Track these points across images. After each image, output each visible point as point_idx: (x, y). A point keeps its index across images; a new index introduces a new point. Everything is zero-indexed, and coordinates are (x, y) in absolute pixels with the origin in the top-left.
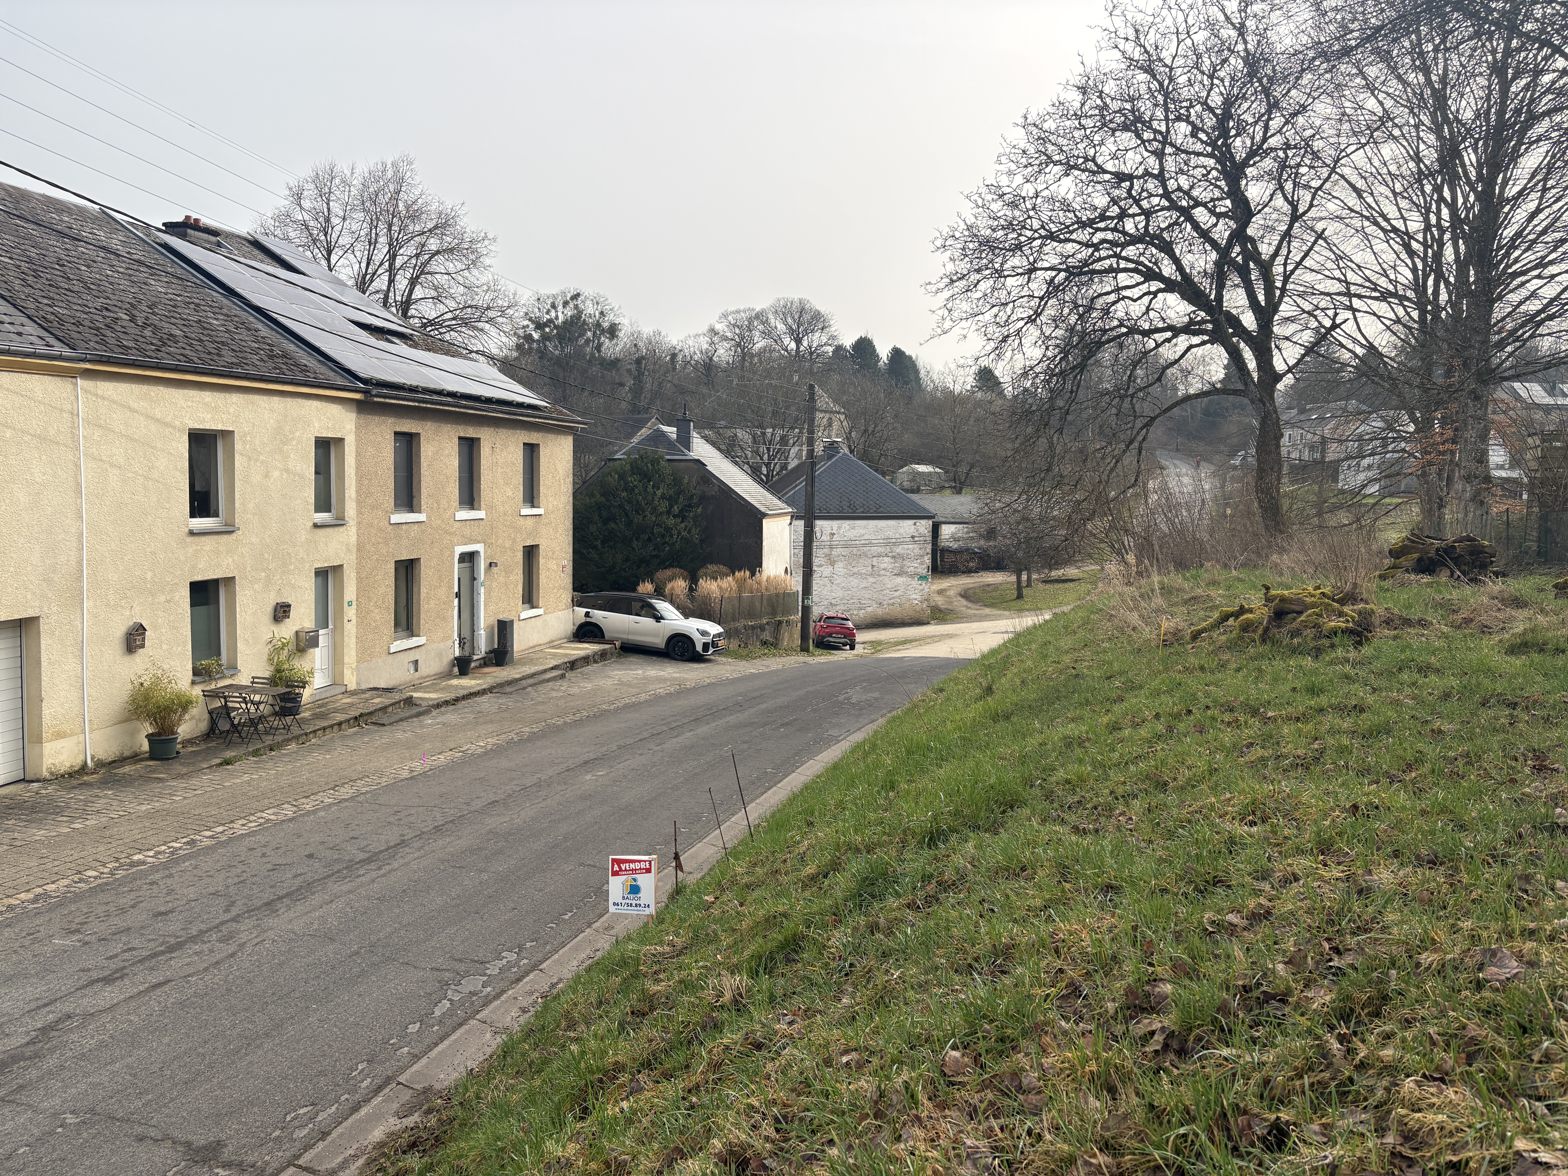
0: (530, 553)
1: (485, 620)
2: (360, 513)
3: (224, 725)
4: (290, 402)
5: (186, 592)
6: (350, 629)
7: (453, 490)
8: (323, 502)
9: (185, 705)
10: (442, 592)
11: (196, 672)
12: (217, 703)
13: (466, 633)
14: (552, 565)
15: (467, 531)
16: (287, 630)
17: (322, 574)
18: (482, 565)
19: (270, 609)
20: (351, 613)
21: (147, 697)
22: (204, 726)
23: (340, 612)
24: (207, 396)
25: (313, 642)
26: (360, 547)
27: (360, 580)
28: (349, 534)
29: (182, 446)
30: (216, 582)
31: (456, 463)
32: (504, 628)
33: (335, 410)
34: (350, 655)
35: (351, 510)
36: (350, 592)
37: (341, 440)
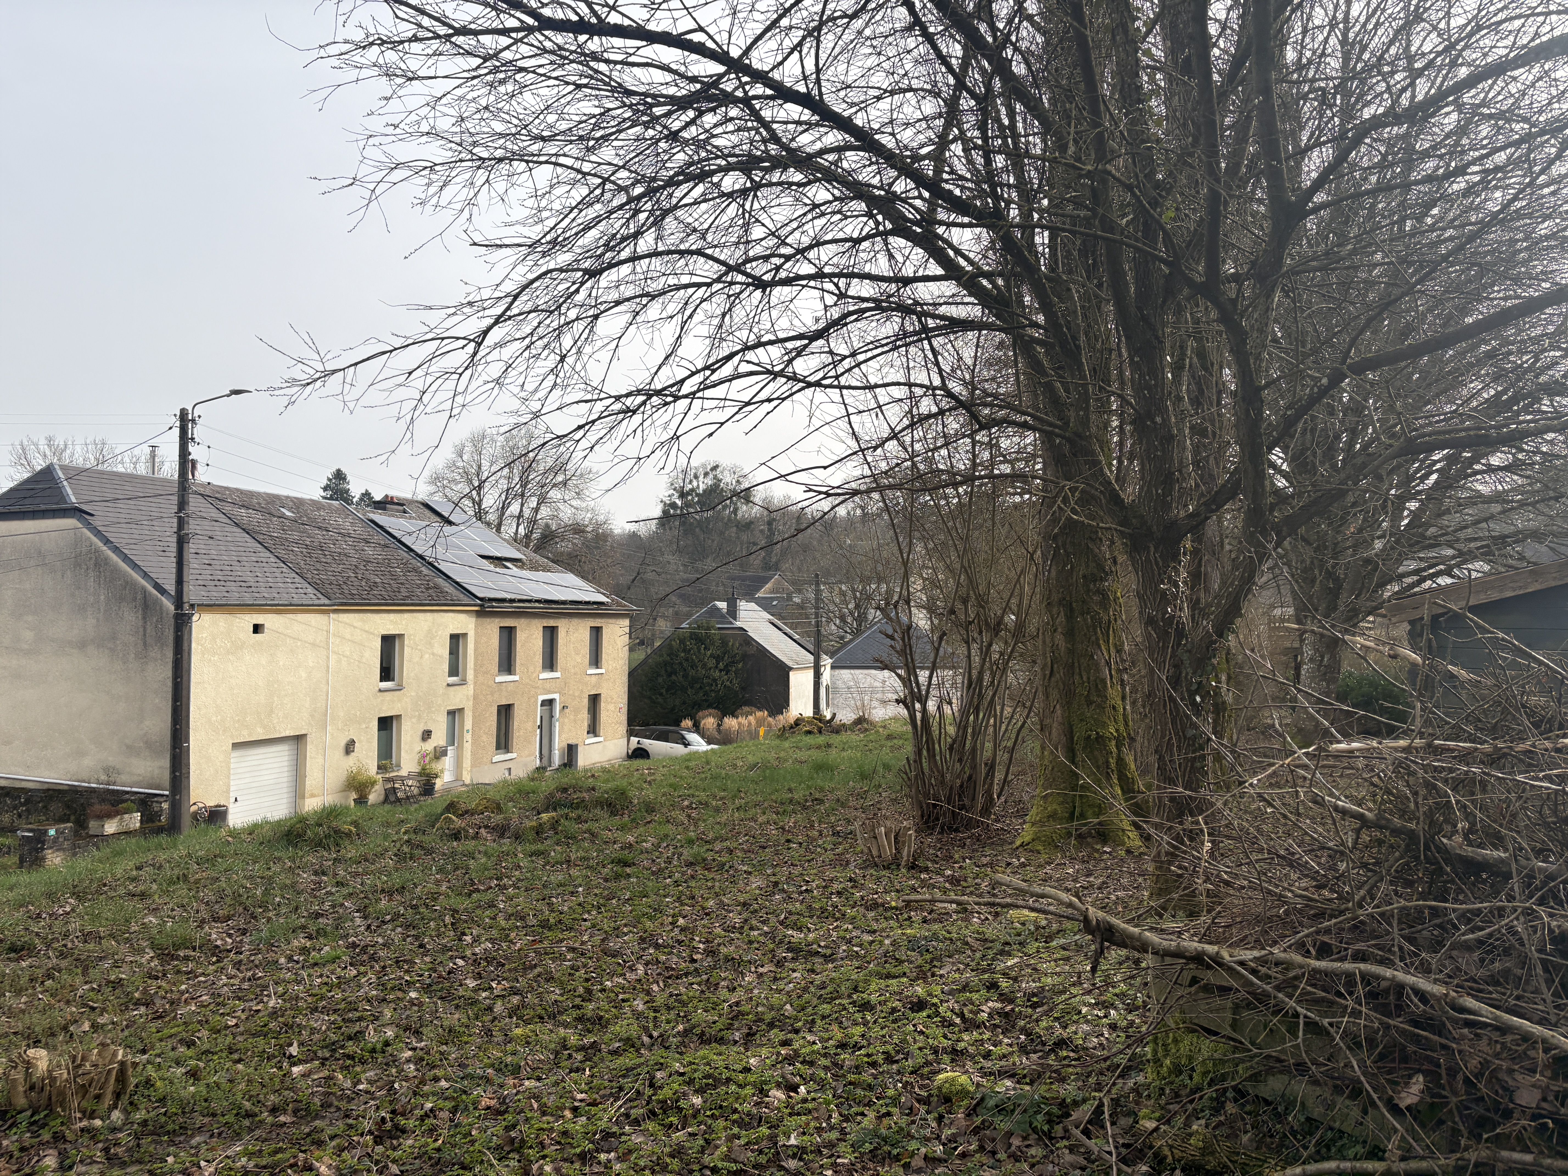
0: (594, 700)
1: (559, 744)
2: (476, 676)
3: (392, 798)
4: (436, 615)
5: (376, 723)
6: (468, 746)
7: (539, 660)
8: (454, 670)
9: (373, 783)
10: (529, 725)
11: (379, 768)
12: (389, 786)
13: (545, 752)
14: (611, 707)
15: (548, 685)
16: (429, 746)
17: (452, 713)
18: (557, 707)
19: (420, 733)
20: (468, 737)
21: (354, 779)
22: (382, 798)
23: (462, 736)
24: (392, 616)
25: (444, 753)
26: (475, 697)
27: (474, 717)
28: (469, 690)
29: (378, 644)
30: (391, 718)
31: (541, 643)
32: (571, 750)
33: (462, 617)
34: (467, 763)
35: (470, 675)
36: (468, 724)
37: (465, 635)
